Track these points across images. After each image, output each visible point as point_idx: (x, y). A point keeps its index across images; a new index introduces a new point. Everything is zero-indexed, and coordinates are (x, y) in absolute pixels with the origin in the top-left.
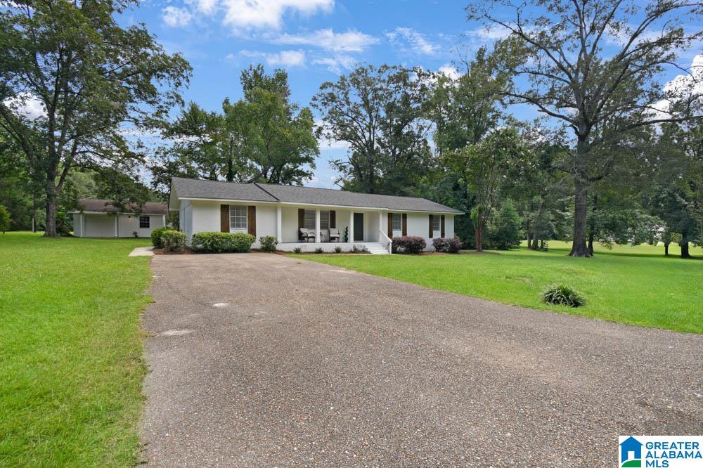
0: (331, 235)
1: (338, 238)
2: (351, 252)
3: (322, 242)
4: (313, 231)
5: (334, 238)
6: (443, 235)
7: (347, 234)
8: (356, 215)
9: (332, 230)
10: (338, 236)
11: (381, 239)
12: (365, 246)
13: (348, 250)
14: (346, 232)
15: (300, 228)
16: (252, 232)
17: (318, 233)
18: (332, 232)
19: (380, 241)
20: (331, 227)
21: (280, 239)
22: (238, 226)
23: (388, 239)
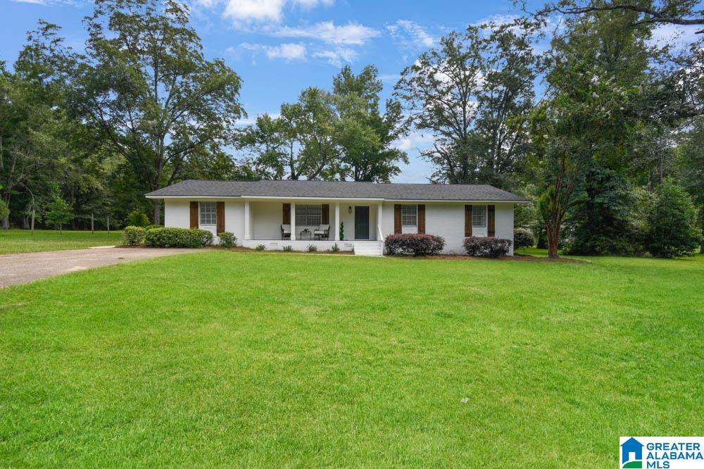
2: (328, 252)
3: (297, 239)
6: (491, 232)
8: (358, 209)
14: (342, 229)
15: (284, 224)
16: (221, 228)
17: (292, 229)
18: (323, 229)
19: (379, 239)
20: (323, 224)
21: (247, 236)
22: (208, 222)
23: (382, 237)
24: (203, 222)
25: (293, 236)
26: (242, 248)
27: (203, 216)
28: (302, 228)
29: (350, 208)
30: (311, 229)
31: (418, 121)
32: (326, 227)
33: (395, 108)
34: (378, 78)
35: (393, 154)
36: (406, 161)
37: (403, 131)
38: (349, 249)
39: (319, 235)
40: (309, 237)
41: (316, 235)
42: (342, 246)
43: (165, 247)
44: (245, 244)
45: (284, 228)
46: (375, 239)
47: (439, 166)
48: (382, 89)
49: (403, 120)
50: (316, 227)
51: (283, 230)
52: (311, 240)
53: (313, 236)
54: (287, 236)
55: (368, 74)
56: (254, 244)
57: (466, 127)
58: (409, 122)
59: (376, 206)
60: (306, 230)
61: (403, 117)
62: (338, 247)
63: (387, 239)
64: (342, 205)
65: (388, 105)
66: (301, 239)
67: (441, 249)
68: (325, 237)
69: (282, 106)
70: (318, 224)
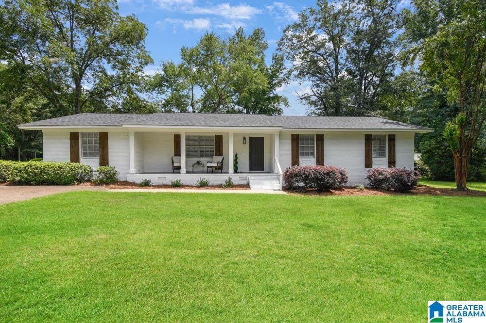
3: (188, 173)
6: (392, 163)
9: (215, 158)
10: (216, 165)
15: (175, 155)
16: (104, 161)
17: (183, 161)
18: (215, 161)
19: (275, 172)
20: (216, 155)
21: (133, 170)
22: (91, 155)
23: (280, 169)
24: (85, 155)
25: (183, 170)
26: (126, 184)
27: (84, 148)
28: (194, 160)
29: (244, 138)
30: (204, 160)
31: (296, 73)
32: (219, 159)
33: (278, 61)
34: (264, 40)
35: (277, 98)
36: (287, 104)
37: (285, 80)
38: (244, 182)
39: (212, 167)
40: (201, 169)
41: (208, 167)
42: (236, 179)
43: (31, 185)
44: (130, 179)
45: (174, 160)
46: (271, 171)
47: (313, 108)
48: (267, 48)
49: (285, 72)
50: (209, 159)
51: (173, 162)
52: (204, 172)
53: (206, 168)
54: (177, 169)
55: (257, 35)
56: (140, 178)
57: (337, 74)
58: (289, 73)
59: (272, 136)
60: (198, 163)
61: (285, 68)
62: (232, 181)
63: (287, 172)
64: (235, 135)
65: (273, 58)
66: (193, 172)
67: (346, 182)
68: (219, 169)
69: (182, 50)
70: (211, 156)
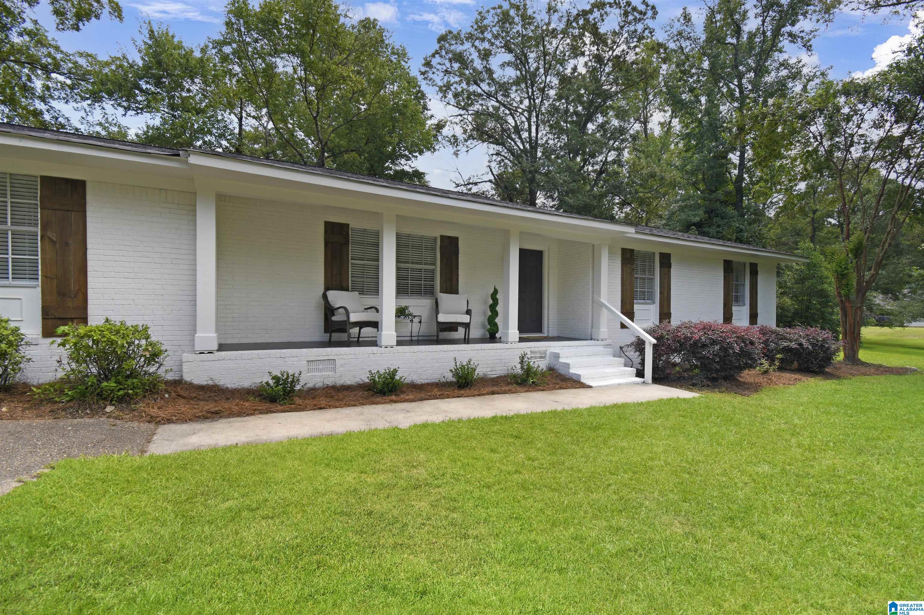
0: (442, 318)
1: (467, 326)
4: (370, 301)
5: (452, 327)
6: (753, 317)
7: (495, 314)
8: (524, 254)
9: (445, 299)
10: (466, 319)
11: (604, 331)
12: (557, 356)
13: (499, 371)
14: (493, 308)
15: (329, 289)
16: (65, 302)
17: (387, 306)
25: (389, 334)
32: (458, 301)
44: (198, 372)
